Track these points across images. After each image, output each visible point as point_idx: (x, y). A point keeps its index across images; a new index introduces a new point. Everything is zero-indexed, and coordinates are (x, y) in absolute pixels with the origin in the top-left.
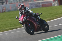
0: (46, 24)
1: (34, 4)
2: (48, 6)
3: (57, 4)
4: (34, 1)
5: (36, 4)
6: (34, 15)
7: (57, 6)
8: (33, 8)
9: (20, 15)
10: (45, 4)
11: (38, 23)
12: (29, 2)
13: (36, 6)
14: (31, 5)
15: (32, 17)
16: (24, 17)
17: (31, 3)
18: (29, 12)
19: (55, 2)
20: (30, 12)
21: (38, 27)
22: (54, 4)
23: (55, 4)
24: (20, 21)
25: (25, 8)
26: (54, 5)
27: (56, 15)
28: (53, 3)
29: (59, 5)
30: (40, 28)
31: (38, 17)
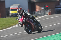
11: (35, 25)
15: (30, 19)
25: (23, 11)
31: (34, 19)
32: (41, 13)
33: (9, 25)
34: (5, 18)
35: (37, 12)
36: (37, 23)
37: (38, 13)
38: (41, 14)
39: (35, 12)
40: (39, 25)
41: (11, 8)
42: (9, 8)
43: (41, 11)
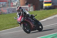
0: (40, 24)
1: (11, 9)
3: (32, 10)
4: (11, 7)
5: (13, 9)
6: (30, 16)
7: (32, 11)
8: (10, 13)
9: (18, 16)
11: (34, 24)
12: (6, 7)
13: (13, 12)
14: (8, 10)
17: (8, 9)
19: (30, 8)
23: (30, 9)
24: (18, 21)
28: (29, 9)
29: (34, 10)
33: (43, 17)
34: (39, 11)
41: (45, 1)
42: (43, 1)
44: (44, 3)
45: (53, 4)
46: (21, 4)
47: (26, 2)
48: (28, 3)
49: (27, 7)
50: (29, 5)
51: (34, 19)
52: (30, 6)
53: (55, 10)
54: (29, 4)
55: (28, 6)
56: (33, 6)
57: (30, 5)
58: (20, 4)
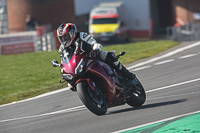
0: (138, 85)
2: (21, 53)
3: (49, 46)
6: (104, 56)
7: (50, 50)
9: (66, 54)
10: (13, 45)
16: (77, 62)
18: (91, 47)
19: (44, 39)
20: (94, 48)
21: (117, 91)
22: (41, 45)
23: (44, 44)
26: (42, 50)
27: (48, 80)
28: (39, 42)
30: (122, 95)
31: (116, 63)
32: (192, 32)
35: (178, 30)
36: (127, 77)
37: (184, 32)
38: (193, 35)
39: (173, 28)
40: (133, 82)
41: (94, 14)
42: (87, 16)
43: (194, 26)
44: (91, 21)
45: (122, 25)
46: (10, 26)
47: (28, 20)
48: (36, 23)
49: (32, 37)
50: (37, 27)
51: (117, 67)
52: (41, 34)
53: (129, 46)
54: (40, 24)
55: (34, 33)
56: (52, 34)
57: (43, 28)
58: (7, 27)
